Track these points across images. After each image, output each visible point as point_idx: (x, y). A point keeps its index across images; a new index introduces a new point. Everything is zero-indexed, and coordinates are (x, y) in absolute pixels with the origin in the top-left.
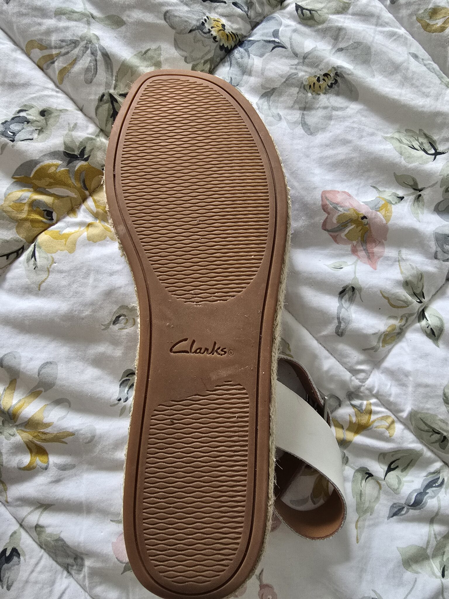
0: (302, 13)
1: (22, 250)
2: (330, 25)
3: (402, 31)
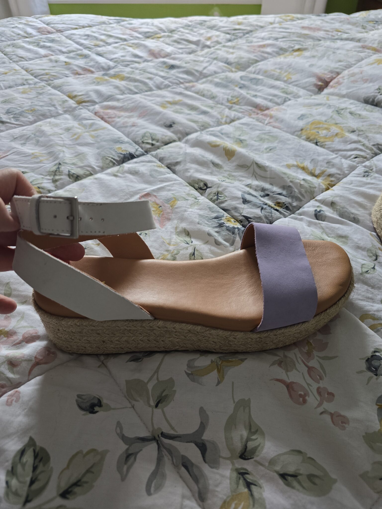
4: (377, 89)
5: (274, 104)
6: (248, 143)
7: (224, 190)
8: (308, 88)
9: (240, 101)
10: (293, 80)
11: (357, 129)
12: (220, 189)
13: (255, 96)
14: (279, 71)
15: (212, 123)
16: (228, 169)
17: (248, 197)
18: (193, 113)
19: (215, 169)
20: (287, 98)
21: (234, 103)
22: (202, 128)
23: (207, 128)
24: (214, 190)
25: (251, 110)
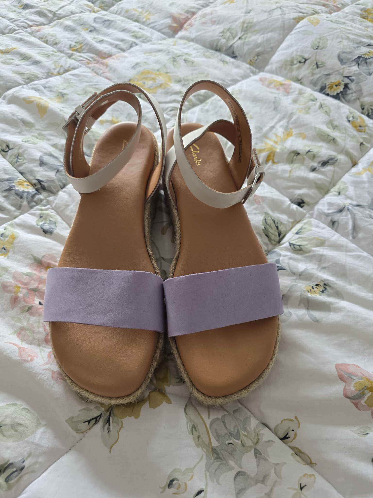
0: (294, 247)
1: (100, 416)
2: (314, 253)
3: (365, 254)
4: (221, 33)
5: (119, 51)
6: (69, 97)
7: (25, 151)
8: (163, 31)
9: (83, 48)
10: (151, 21)
11: (184, 79)
12: (21, 151)
13: (101, 41)
14: (140, 10)
15: (40, 75)
16: (40, 128)
17: (47, 159)
18: (22, 63)
19: (24, 128)
20: (135, 43)
21: (76, 50)
22: (27, 81)
23: (33, 80)
24: (15, 151)
25: (92, 58)
